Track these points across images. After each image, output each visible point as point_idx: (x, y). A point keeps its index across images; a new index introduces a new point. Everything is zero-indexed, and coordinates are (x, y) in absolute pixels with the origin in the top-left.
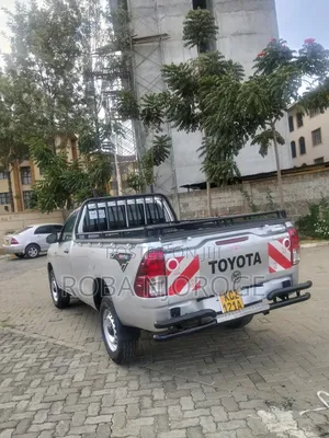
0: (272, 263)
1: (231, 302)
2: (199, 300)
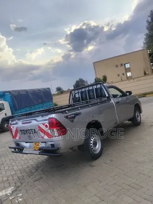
2: (26, 143)
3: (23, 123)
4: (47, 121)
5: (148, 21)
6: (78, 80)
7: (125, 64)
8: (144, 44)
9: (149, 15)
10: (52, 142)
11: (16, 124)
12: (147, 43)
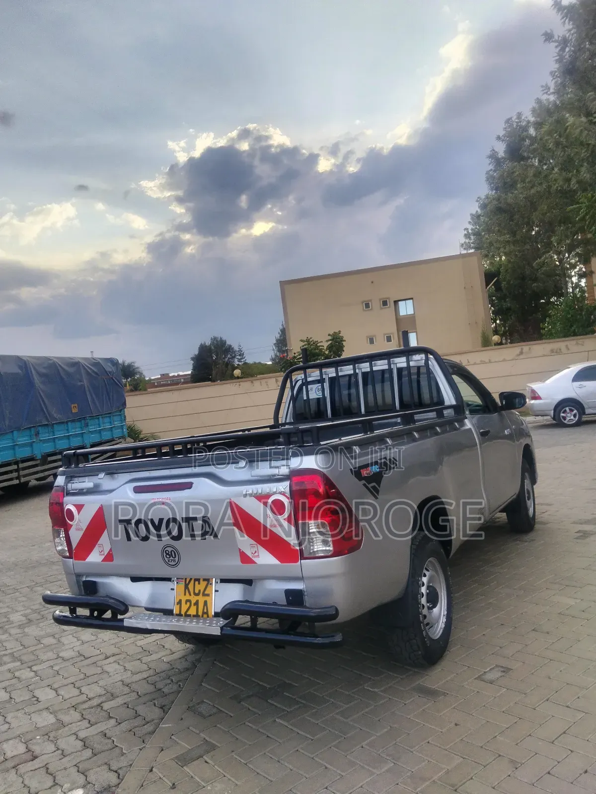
0: (244, 542)
1: (194, 599)
2: (135, 579)
3: (137, 490)
4: (284, 486)
5: (493, 156)
6: (208, 343)
7: (396, 302)
8: (467, 236)
9: (502, 133)
10: (301, 579)
11: (95, 490)
12: (477, 234)
